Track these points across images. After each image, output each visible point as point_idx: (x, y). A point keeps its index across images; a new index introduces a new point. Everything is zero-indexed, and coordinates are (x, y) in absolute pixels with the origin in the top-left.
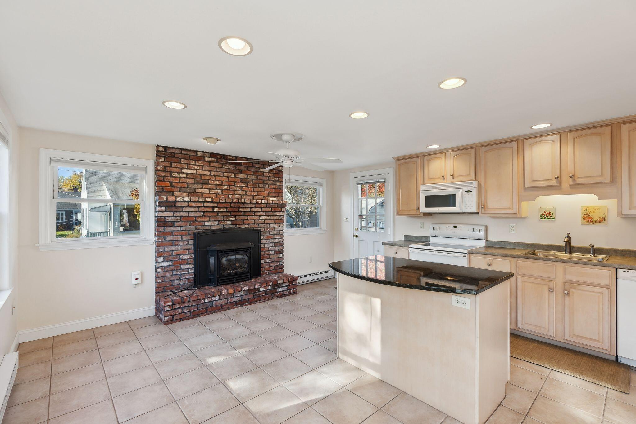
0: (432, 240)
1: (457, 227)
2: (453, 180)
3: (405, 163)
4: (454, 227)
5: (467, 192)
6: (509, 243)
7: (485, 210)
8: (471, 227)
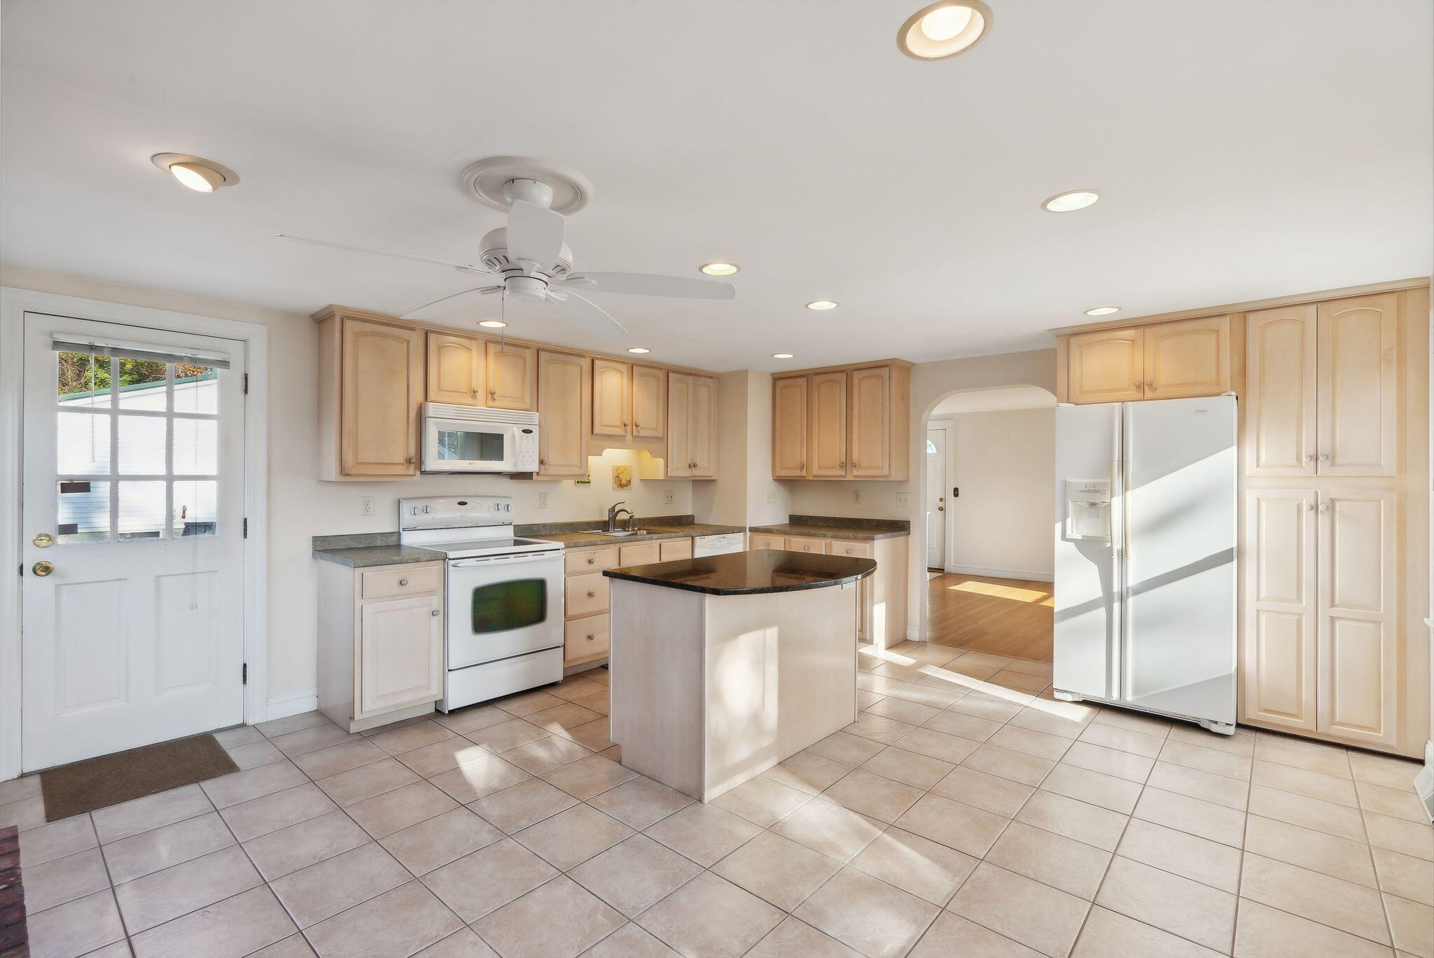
0: (408, 539)
1: (466, 503)
2: (490, 403)
3: (374, 334)
4: (459, 503)
5: (524, 431)
6: (544, 525)
7: (545, 469)
8: (492, 502)
